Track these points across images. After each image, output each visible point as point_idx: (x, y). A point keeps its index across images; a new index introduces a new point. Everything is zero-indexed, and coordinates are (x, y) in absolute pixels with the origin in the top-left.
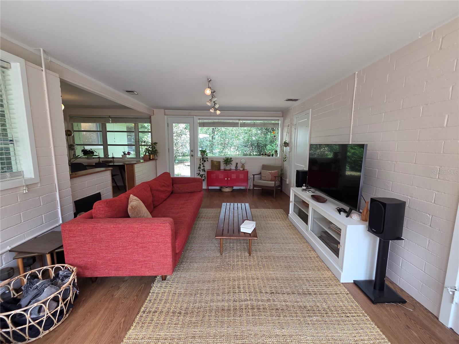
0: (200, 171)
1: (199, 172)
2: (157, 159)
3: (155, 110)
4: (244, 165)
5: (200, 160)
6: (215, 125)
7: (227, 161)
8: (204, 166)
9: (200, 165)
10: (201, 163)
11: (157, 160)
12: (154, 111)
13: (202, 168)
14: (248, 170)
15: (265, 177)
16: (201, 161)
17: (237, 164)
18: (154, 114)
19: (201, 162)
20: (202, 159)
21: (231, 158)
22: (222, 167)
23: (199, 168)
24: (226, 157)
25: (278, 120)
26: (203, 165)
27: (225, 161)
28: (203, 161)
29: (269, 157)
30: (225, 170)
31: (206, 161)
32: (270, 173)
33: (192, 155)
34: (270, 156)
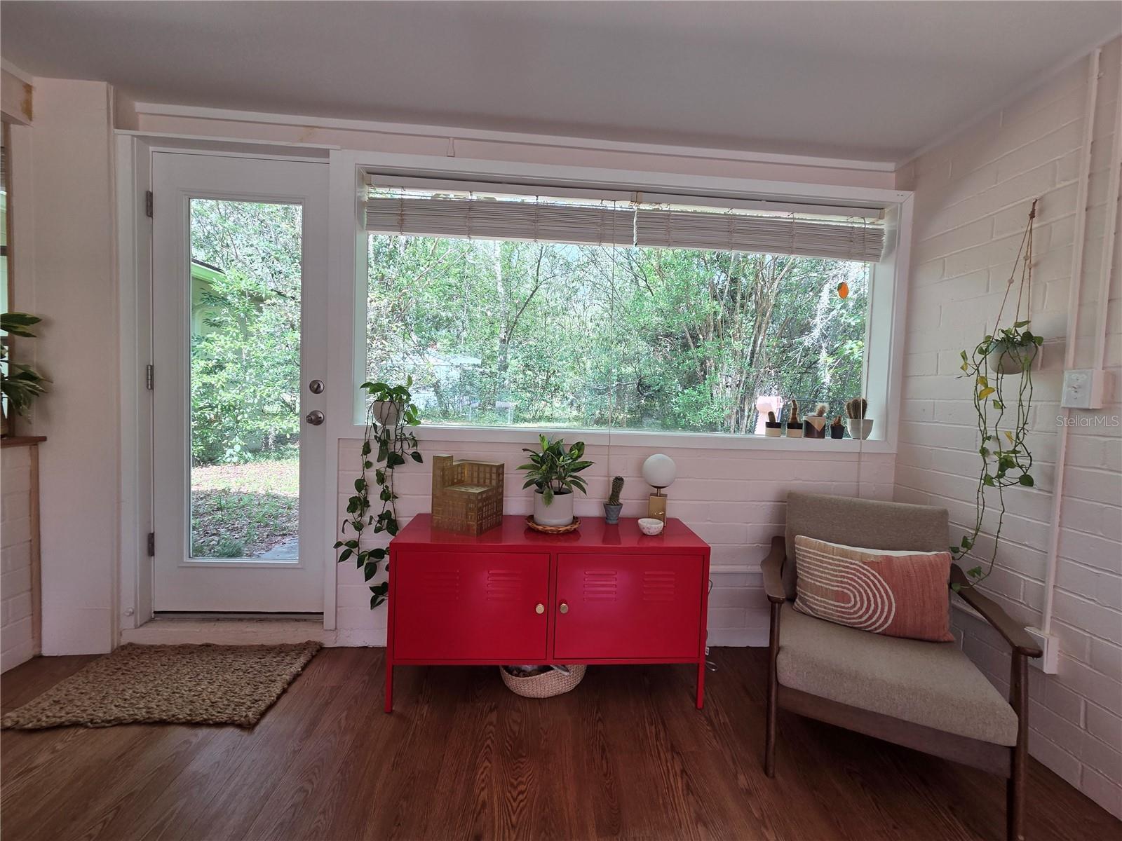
0: (359, 527)
1: (352, 534)
2: (44, 439)
3: (37, 82)
4: (663, 491)
5: (367, 450)
6: (476, 223)
7: (553, 467)
8: (387, 496)
9: (360, 485)
10: (371, 475)
11: (43, 448)
12: (35, 94)
13: (377, 506)
14: (707, 538)
15: (842, 597)
16: (373, 456)
17: (618, 482)
18: (28, 111)
19: (368, 465)
20: (376, 447)
21: (580, 446)
22: (517, 502)
23: (359, 504)
24: (543, 438)
25: (877, 209)
26: (380, 488)
27: (538, 461)
28: (385, 463)
29: (814, 443)
30: (529, 525)
31: (403, 462)
32: (884, 567)
33: (314, 413)
34: (821, 434)
